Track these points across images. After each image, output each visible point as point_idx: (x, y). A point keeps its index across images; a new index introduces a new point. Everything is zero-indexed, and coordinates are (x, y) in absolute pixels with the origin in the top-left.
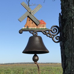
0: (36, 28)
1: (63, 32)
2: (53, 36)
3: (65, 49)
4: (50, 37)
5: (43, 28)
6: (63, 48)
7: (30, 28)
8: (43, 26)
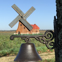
0: (28, 33)
1: (58, 38)
2: (47, 42)
3: (60, 58)
4: (44, 44)
5: (36, 33)
6: (58, 56)
7: (22, 34)
8: (37, 31)
